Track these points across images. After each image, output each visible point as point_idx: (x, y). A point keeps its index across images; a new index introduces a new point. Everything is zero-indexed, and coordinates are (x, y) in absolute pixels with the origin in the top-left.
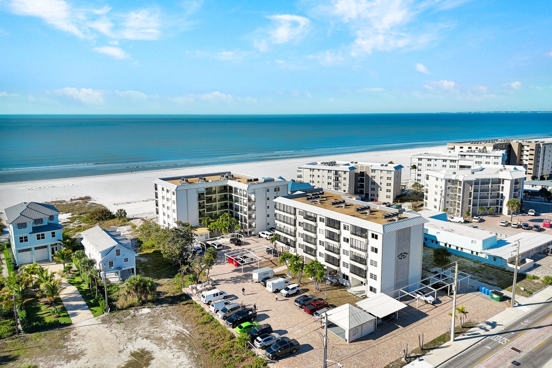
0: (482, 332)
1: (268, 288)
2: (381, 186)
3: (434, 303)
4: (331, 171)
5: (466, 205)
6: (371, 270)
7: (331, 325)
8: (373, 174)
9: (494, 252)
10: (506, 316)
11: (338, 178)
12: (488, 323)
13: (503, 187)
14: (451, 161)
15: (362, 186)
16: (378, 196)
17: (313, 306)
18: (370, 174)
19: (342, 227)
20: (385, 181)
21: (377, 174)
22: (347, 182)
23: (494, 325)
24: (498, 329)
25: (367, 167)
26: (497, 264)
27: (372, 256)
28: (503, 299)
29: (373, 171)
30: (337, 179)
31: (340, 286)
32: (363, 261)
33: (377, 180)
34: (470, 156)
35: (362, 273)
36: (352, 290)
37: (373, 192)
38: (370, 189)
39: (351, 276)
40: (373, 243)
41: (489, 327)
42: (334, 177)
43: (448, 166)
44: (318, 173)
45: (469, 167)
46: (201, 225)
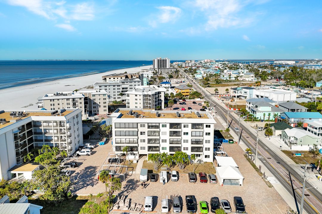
2: (100, 104)
4: (69, 99)
6: (205, 145)
8: (94, 98)
11: (75, 103)
13: (161, 96)
14: (118, 86)
16: (98, 111)
19: (182, 126)
20: (102, 101)
21: (97, 98)
22: (83, 105)
25: (89, 94)
29: (94, 95)
33: (97, 101)
34: (126, 82)
37: (95, 109)
38: (92, 108)
42: (71, 103)
43: (116, 89)
44: (58, 102)
45: (127, 88)
46: (19, 163)
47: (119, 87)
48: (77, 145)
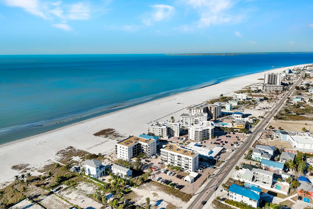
0: (212, 177)
1: (167, 174)
3: (202, 172)
4: (160, 128)
5: (201, 138)
6: (190, 167)
7: (186, 181)
9: (211, 155)
10: (216, 172)
12: (213, 174)
13: (209, 131)
15: (169, 132)
16: (174, 135)
17: (180, 177)
18: (172, 128)
19: (182, 157)
20: (176, 130)
22: (166, 132)
23: (214, 175)
24: (215, 175)
25: (171, 126)
26: (212, 158)
27: (190, 164)
28: (215, 168)
30: (162, 131)
31: (182, 171)
32: (188, 165)
33: (174, 130)
35: (188, 168)
36: (185, 171)
38: (172, 133)
39: (185, 168)
40: (190, 161)
41: (213, 175)
42: (161, 130)
43: (192, 120)
44: (156, 129)
45: (198, 120)
46: (134, 157)
47: (193, 119)
48: (153, 154)
